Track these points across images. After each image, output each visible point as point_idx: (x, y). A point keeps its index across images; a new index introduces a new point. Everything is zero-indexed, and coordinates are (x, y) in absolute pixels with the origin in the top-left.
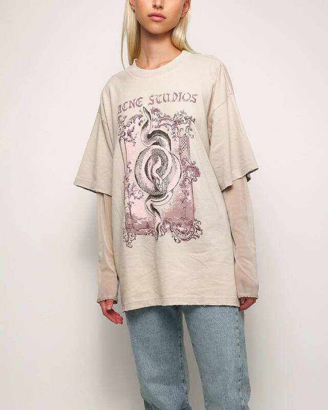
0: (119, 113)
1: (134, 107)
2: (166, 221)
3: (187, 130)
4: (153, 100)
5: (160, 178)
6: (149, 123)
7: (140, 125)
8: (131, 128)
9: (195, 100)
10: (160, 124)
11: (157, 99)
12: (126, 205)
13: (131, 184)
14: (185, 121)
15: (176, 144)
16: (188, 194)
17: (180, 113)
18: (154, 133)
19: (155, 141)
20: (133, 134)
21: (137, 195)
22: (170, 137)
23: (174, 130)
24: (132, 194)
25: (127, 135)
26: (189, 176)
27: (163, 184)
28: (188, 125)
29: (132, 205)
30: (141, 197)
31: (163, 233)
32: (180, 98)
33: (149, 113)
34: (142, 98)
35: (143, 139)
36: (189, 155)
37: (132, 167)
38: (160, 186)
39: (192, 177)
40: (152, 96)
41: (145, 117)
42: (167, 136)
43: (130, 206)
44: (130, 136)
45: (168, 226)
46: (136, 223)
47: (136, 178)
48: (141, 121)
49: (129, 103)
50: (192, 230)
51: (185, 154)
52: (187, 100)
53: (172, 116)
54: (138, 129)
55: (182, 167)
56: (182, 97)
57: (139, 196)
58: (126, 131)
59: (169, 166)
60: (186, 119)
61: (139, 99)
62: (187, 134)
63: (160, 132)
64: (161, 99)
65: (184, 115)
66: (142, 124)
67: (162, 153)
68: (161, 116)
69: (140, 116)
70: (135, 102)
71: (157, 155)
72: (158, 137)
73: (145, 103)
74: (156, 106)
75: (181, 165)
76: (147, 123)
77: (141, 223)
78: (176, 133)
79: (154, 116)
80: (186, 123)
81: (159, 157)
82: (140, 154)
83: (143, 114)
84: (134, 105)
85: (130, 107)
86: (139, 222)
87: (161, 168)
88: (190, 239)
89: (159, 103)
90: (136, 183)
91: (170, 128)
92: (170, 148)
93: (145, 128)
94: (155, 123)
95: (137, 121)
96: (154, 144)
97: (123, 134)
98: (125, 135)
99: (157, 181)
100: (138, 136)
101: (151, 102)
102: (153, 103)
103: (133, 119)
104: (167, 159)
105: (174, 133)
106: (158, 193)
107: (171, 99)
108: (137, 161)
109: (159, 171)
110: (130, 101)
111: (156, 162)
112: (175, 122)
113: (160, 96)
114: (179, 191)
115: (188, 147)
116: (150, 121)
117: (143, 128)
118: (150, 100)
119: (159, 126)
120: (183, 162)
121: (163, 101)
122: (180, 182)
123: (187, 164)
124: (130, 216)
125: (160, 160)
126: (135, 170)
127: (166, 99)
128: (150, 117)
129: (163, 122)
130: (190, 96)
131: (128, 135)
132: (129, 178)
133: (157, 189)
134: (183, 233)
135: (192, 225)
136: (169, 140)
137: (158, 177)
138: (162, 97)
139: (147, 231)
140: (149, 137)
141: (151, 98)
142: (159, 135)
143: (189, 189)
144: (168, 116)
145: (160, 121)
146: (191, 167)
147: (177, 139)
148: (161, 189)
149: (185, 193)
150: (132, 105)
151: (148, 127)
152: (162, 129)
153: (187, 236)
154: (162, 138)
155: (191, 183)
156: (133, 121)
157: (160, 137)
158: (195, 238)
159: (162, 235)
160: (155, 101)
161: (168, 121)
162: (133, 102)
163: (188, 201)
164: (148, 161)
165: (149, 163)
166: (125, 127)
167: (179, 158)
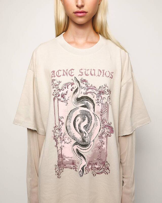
0: (52, 77)
1: (67, 75)
2: (89, 164)
3: (109, 99)
4: (82, 73)
5: (86, 133)
6: (79, 90)
7: (72, 90)
8: (64, 92)
9: (112, 76)
10: (87, 92)
11: (85, 72)
12: (59, 148)
13: (63, 133)
14: (107, 93)
15: (98, 108)
16: (104, 144)
17: (104, 86)
18: (82, 98)
19: (84, 105)
20: (66, 97)
21: (67, 140)
22: (95, 102)
23: (98, 98)
24: (63, 140)
25: (60, 96)
26: (106, 131)
27: (89, 137)
28: (108, 95)
29: (63, 148)
30: (69, 143)
31: (87, 172)
32: (103, 74)
33: (79, 82)
34: (73, 70)
35: (73, 101)
36: (108, 117)
37: (64, 120)
38: (86, 138)
39: (108, 133)
40: (81, 69)
41: (76, 85)
42: (92, 101)
43: (62, 149)
44: (63, 98)
45: (90, 167)
46: (64, 160)
47: (67, 129)
48: (73, 88)
49: (62, 71)
50: (104, 168)
51: (104, 116)
52: (108, 77)
53: (98, 88)
54: (70, 93)
55: (101, 124)
56: (104, 73)
57: (68, 141)
58: (60, 93)
59: (93, 123)
60: (108, 91)
61: (71, 70)
62: (108, 103)
63: (88, 98)
64: (89, 72)
65: (107, 88)
66: (74, 90)
67: (88, 113)
68: (88, 86)
69: (72, 84)
70: (68, 71)
71: (85, 115)
72: (86, 102)
73: (76, 73)
74: (84, 77)
75: (101, 123)
76: (77, 90)
77: (68, 160)
78: (100, 100)
79: (83, 85)
80: (108, 94)
81: (86, 117)
82: (71, 112)
83: (75, 83)
84: (67, 74)
85: (64, 75)
86: (67, 159)
87: (87, 125)
88: (102, 173)
89: (87, 75)
90: (66, 132)
91: (96, 96)
92: (94, 110)
93: (76, 93)
94: (83, 91)
95: (70, 87)
96: (83, 106)
97: (57, 95)
98: (59, 96)
99: (84, 135)
100: (70, 98)
101: (81, 74)
102: (82, 74)
103: (67, 85)
104: (91, 118)
105: (98, 100)
106: (84, 143)
107: (96, 74)
108: (68, 117)
109: (86, 127)
110: (64, 70)
111: (84, 120)
112: (100, 92)
113: (88, 70)
114: (98, 141)
115: (108, 112)
116: (79, 88)
117: (74, 93)
118: (80, 72)
119: (87, 93)
120: (103, 121)
121: (90, 75)
122: (99, 134)
123: (106, 124)
124: (61, 156)
125: (87, 119)
126: (66, 123)
127: (93, 73)
128: (80, 85)
129: (90, 90)
130: (110, 73)
131: (62, 97)
132: (62, 129)
133: (84, 141)
134: (98, 169)
135: (104, 164)
136: (94, 105)
137: (86, 132)
138: (89, 71)
139: (72, 166)
140: (78, 100)
141: (81, 71)
142: (87, 100)
143: (105, 140)
144: (94, 87)
145: (88, 89)
146: (108, 126)
147: (100, 104)
148: (87, 140)
149: (101, 142)
150: (65, 74)
151: (78, 92)
152: (89, 95)
153: (100, 171)
154: (89, 102)
155: (106, 137)
156: (66, 87)
157: (87, 102)
158: (105, 174)
159: (86, 173)
160: (84, 73)
161: (94, 90)
162: (66, 71)
163: (103, 148)
164: (76, 118)
165: (77, 119)
166: (60, 90)
167: (100, 118)
